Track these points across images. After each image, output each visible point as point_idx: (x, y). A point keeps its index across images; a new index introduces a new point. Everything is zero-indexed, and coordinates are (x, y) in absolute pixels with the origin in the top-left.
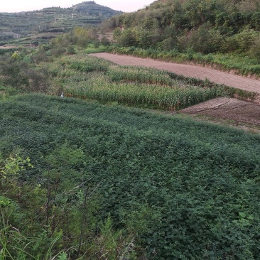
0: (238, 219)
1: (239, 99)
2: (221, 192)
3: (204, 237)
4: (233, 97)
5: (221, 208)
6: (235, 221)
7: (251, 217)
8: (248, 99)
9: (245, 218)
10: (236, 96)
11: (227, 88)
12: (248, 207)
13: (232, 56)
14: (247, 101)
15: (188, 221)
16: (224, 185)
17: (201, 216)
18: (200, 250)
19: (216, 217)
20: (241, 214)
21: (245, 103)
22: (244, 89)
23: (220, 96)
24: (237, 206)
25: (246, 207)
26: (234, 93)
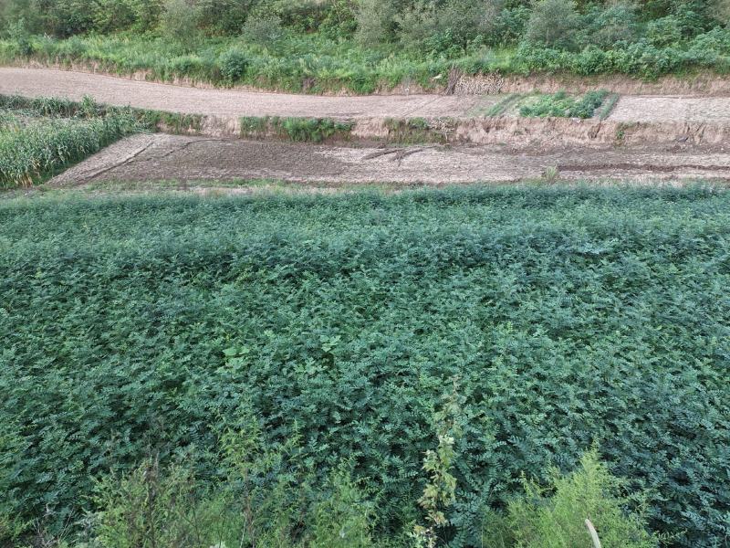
0: (224, 364)
1: (171, 133)
2: (181, 328)
3: (172, 426)
4: (158, 131)
5: (188, 358)
6: (220, 370)
7: (245, 350)
8: (190, 130)
9: (237, 356)
10: (164, 127)
11: (139, 114)
12: (237, 334)
13: (127, 40)
14: (189, 135)
15: (129, 413)
16: (184, 313)
17: (154, 390)
18: (171, 454)
19: (183, 379)
20: (227, 352)
21: (186, 139)
22: (175, 111)
23: (129, 133)
24: (217, 342)
25: (233, 337)
26: (157, 121)
